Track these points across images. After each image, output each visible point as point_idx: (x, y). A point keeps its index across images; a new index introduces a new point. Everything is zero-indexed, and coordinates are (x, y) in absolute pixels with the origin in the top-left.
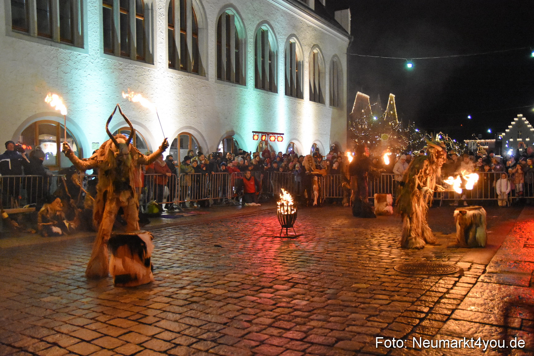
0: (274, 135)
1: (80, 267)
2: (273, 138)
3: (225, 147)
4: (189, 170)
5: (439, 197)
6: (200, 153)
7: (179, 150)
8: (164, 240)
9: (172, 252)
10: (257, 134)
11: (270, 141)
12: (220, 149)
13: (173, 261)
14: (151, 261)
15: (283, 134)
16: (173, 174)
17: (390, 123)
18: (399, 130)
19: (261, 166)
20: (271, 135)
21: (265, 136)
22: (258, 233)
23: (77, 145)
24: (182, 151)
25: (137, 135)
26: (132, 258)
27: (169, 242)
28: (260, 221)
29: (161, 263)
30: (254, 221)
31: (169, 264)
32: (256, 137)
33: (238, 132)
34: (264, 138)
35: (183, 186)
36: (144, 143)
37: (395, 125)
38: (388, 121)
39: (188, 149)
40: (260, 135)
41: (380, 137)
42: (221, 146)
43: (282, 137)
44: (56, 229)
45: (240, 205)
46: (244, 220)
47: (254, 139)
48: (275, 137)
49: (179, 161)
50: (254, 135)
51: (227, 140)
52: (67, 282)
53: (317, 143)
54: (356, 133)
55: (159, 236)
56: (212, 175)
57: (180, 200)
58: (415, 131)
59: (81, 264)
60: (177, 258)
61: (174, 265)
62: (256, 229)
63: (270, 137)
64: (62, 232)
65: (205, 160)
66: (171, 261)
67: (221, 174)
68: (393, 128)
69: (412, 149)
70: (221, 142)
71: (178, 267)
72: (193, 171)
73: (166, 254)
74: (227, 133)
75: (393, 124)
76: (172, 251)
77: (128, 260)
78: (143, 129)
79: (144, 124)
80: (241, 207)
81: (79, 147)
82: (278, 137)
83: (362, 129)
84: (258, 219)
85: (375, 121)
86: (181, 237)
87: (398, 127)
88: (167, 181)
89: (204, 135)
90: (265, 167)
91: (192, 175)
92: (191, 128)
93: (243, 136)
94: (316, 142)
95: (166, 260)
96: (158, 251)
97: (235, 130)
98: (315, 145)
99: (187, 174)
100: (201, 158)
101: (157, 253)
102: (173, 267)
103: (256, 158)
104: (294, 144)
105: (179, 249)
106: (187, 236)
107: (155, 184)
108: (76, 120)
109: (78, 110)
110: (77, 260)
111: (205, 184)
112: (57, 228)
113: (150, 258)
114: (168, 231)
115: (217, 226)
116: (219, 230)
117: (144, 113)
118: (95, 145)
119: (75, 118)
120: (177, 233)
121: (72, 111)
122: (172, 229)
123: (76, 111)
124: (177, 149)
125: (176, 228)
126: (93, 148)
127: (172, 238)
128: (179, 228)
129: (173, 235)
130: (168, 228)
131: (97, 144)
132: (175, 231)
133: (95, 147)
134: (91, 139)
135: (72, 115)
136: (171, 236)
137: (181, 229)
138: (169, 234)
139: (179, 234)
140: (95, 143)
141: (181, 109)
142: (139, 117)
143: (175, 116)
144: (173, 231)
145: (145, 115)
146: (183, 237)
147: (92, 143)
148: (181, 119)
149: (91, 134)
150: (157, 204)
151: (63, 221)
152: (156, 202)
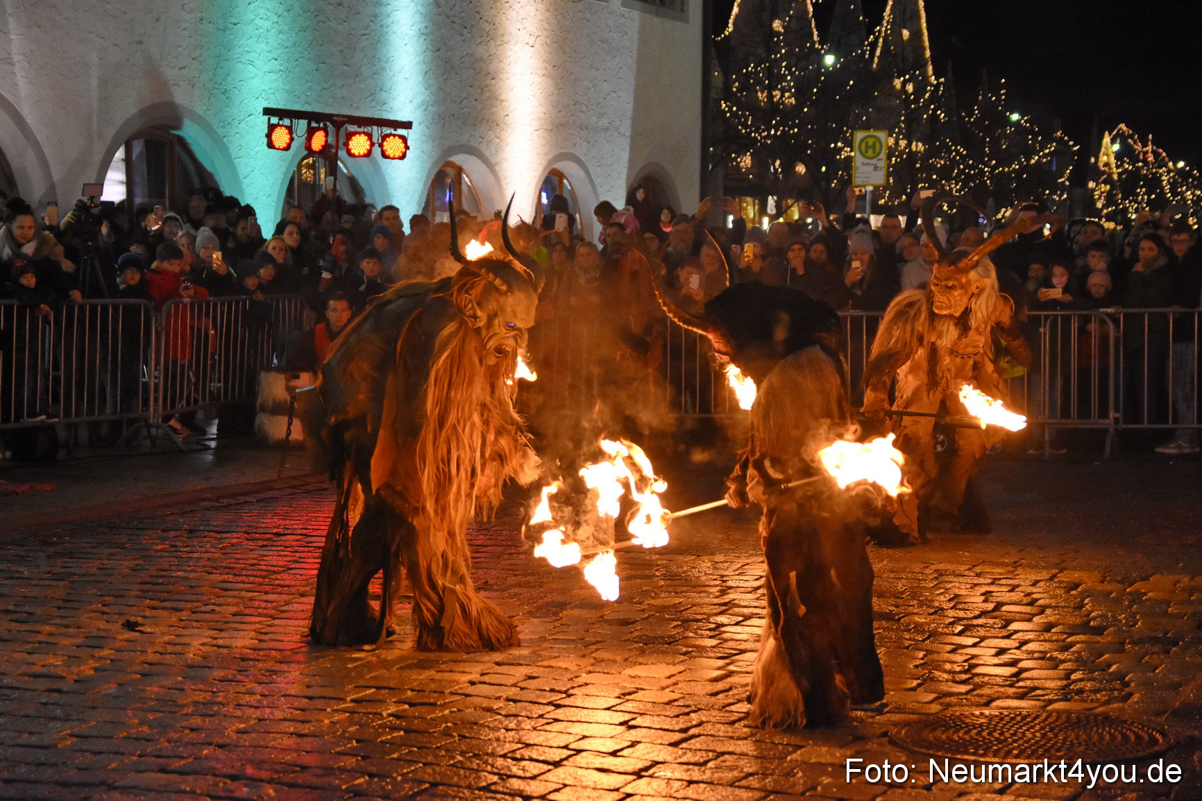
0: (367, 129)
2: (359, 144)
3: (137, 179)
5: (1104, 414)
6: (19, 208)
10: (287, 122)
11: (353, 155)
15: (408, 125)
17: (898, 83)
18: (934, 117)
19: (306, 270)
20: (352, 128)
21: (325, 130)
22: (286, 578)
28: (296, 524)
30: (271, 522)
32: (281, 137)
33: (199, 109)
34: (318, 141)
37: (919, 91)
38: (886, 74)
40: (302, 125)
41: (849, 143)
42: (115, 174)
43: (404, 139)
45: (208, 448)
46: (218, 519)
47: (271, 145)
48: (370, 136)
50: (272, 128)
51: (148, 144)
53: (567, 167)
54: (745, 126)
56: (71, 310)
58: (1008, 122)
62: (274, 558)
63: (350, 136)
67: (116, 308)
68: (908, 107)
69: (990, 201)
70: (120, 154)
74: (142, 113)
75: (910, 88)
80: (209, 457)
82: (384, 137)
83: (774, 108)
84: (286, 516)
85: (828, 74)
87: (932, 100)
89: (31, 120)
90: (325, 275)
93: (220, 131)
94: (559, 166)
97: (180, 98)
98: (555, 179)
103: (285, 235)
104: (460, 171)
115: (90, 550)
116: (101, 569)
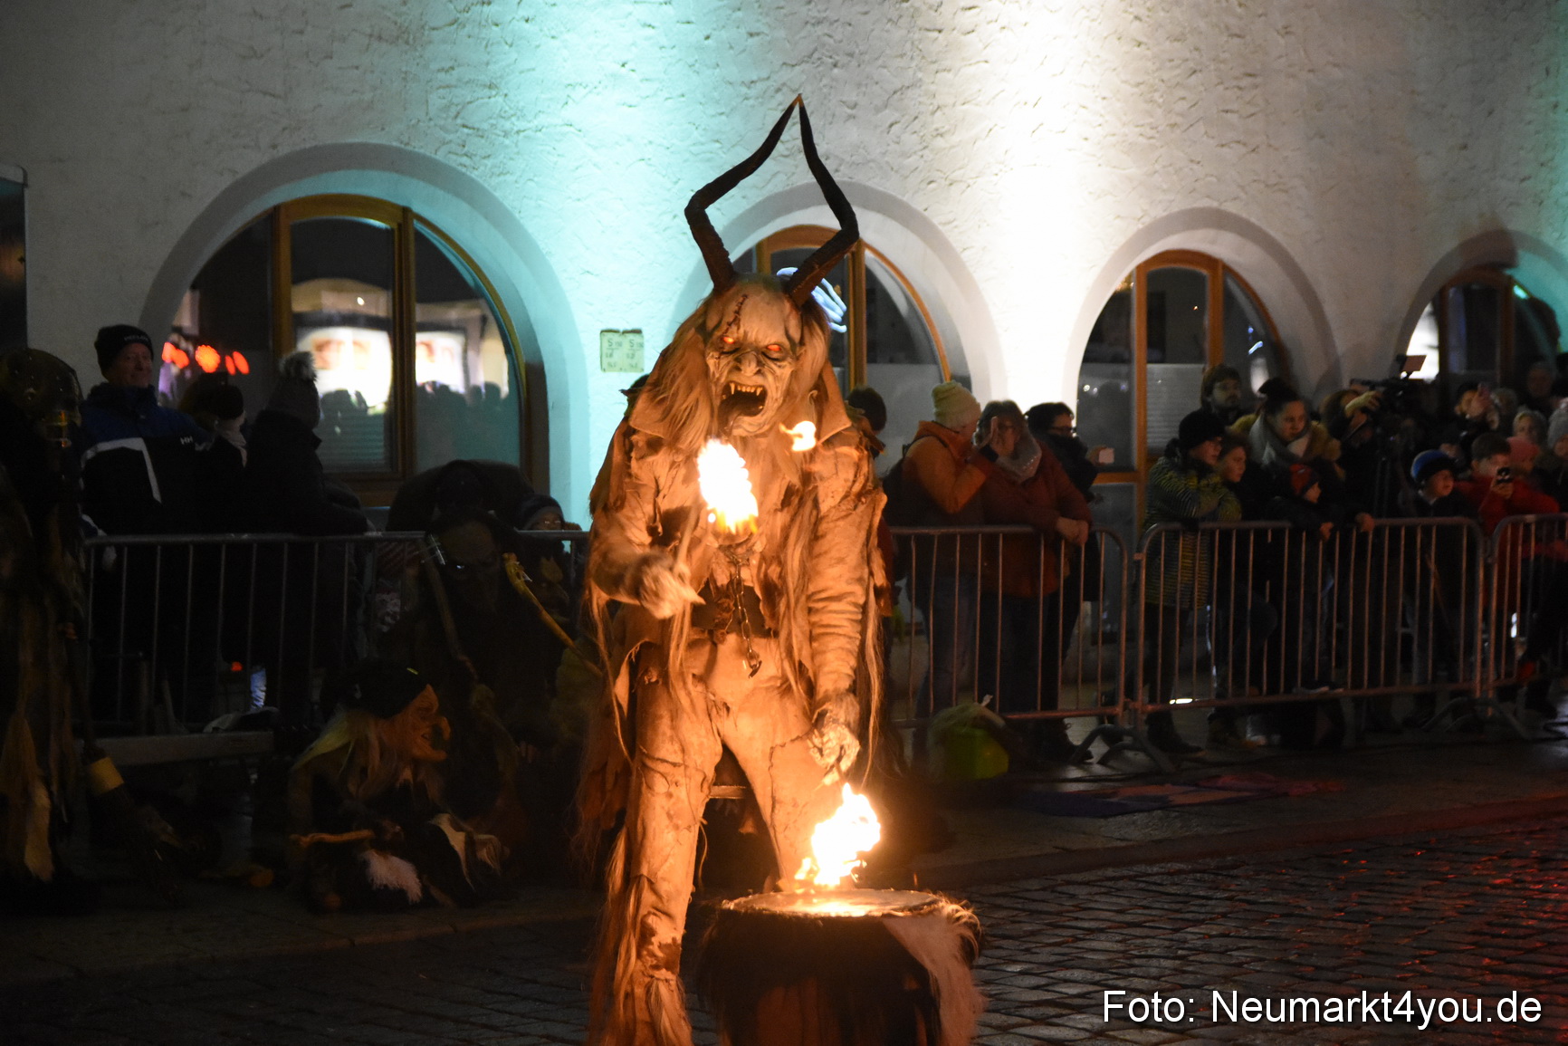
3: (1453, 341)
4: (1208, 503)
6: (1279, 390)
7: (1143, 372)
8: (1045, 956)
12: (1418, 361)
16: (1103, 529)
23: (509, 350)
24: (1155, 368)
25: (871, 277)
35: (1169, 611)
36: (915, 329)
39: (1199, 358)
42: (1423, 341)
44: (390, 870)
49: (1143, 439)
51: (1467, 293)
55: (1009, 928)
56: (1362, 538)
57: (1152, 700)
64: (424, 889)
65: (1315, 437)
67: (1427, 531)
70: (1428, 309)
72: (1233, 508)
74: (1466, 246)
78: (912, 239)
79: (918, 204)
81: (523, 359)
86: (1156, 946)
88: (1064, 570)
89: (1306, 268)
91: (1226, 535)
92: (1218, 220)
96: (1005, 1030)
97: (1519, 225)
99: (1191, 525)
100: (1280, 422)
106: (1192, 935)
107: (989, 595)
108: (506, 193)
109: (520, 125)
111: (1311, 597)
112: (396, 861)
114: (1068, 903)
115: (1395, 881)
116: (1415, 909)
117: (915, 132)
118: (620, 344)
119: (502, 178)
120: (1128, 918)
121: (480, 133)
122: (1095, 889)
123: (506, 134)
124: (1126, 361)
125: (1122, 878)
126: (605, 361)
127: (1094, 950)
128: (1141, 885)
129: (1101, 930)
130: (1068, 883)
131: (631, 336)
132: (1114, 900)
133: (620, 356)
134: (591, 305)
135: (486, 161)
136: (1091, 931)
137: (1154, 888)
138: (1077, 919)
139: (1139, 925)
140: (616, 331)
141: (1156, 96)
142: (886, 159)
143: (1115, 146)
144: (1104, 899)
145: (925, 148)
146: (1167, 943)
147: (602, 332)
148: (1157, 167)
149: (597, 275)
150: (1000, 722)
151: (433, 822)
152: (990, 706)
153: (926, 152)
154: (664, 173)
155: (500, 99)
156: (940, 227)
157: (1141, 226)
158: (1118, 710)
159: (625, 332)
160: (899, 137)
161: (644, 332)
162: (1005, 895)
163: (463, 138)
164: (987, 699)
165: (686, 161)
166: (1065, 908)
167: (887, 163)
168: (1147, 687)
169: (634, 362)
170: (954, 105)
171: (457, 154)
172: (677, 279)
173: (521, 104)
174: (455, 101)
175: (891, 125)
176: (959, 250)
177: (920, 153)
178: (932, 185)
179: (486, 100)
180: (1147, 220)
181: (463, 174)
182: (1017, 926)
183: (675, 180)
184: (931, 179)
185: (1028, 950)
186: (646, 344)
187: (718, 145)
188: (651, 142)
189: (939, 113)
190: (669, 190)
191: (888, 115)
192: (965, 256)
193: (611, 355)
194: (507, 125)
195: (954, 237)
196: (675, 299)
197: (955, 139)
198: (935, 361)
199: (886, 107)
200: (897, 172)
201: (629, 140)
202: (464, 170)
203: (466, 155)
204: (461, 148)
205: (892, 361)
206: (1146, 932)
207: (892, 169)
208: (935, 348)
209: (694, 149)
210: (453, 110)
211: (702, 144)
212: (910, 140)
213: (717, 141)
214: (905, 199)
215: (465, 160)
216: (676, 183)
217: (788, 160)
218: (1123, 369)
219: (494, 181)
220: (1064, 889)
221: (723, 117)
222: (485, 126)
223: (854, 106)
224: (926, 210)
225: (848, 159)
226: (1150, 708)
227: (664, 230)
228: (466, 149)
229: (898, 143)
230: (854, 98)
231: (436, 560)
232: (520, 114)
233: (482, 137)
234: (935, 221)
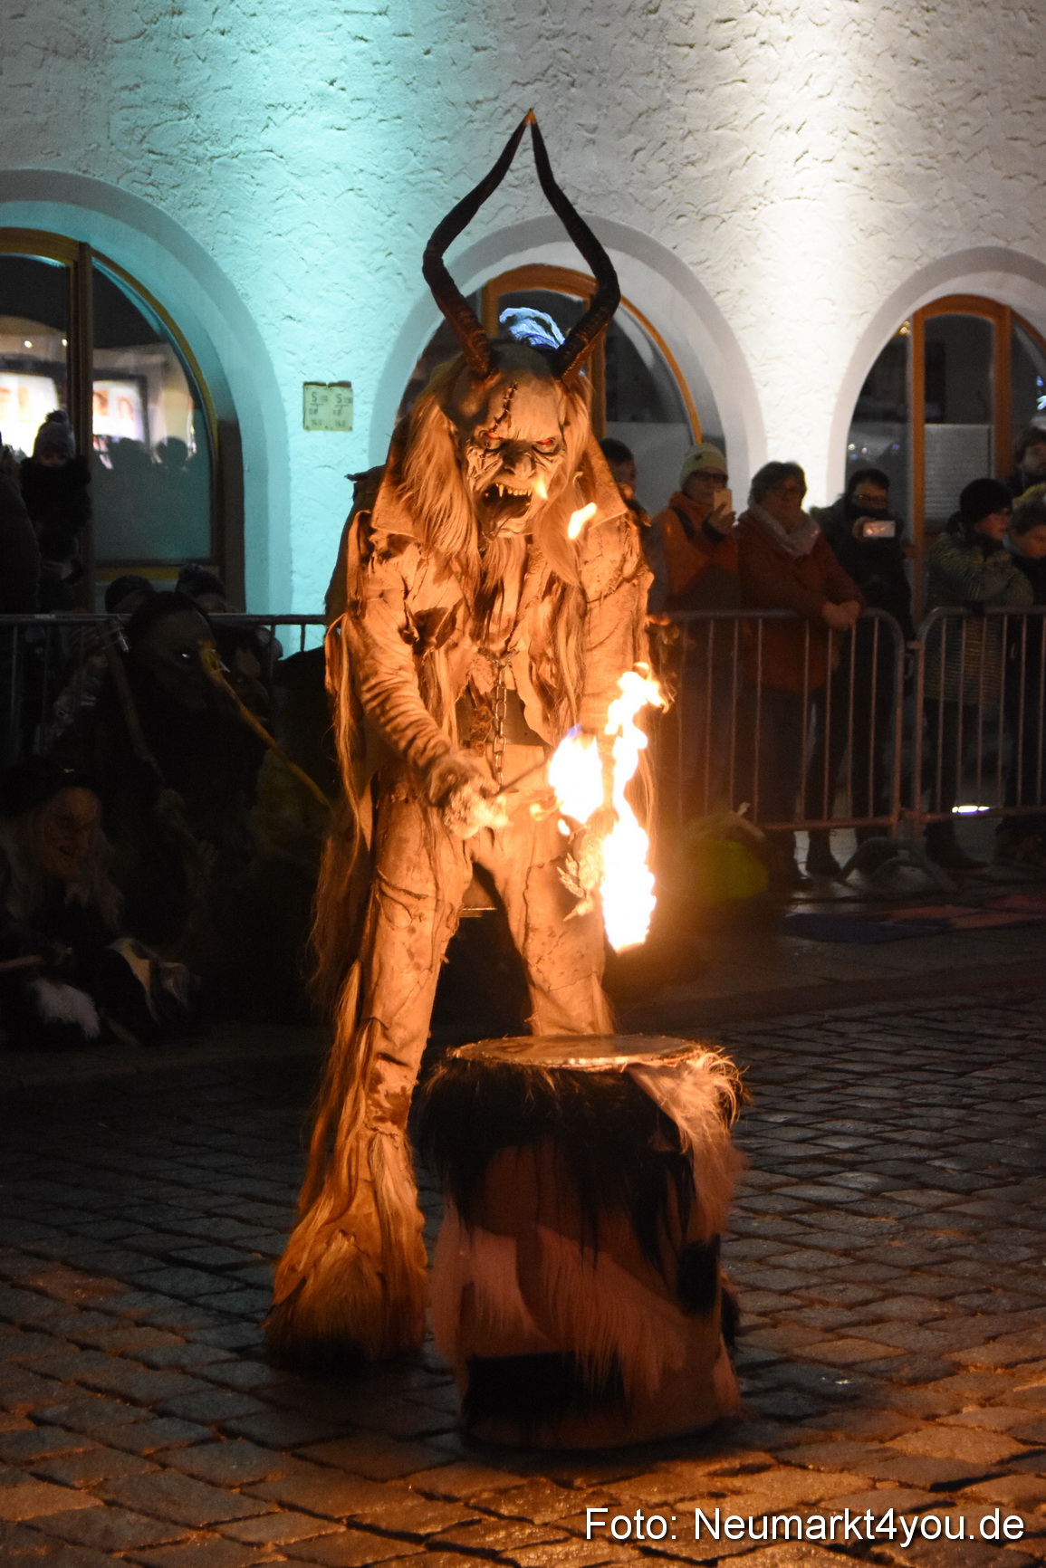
1: (223, 1285)
4: (994, 584)
7: (921, 434)
8: (811, 1104)
9: (874, 1206)
13: (882, 1272)
14: (725, 1270)
16: (877, 613)
23: (200, 404)
24: (932, 428)
26: (591, 1238)
27: (849, 1125)
29: (792, 1281)
31: (855, 1293)
35: (951, 707)
36: (662, 381)
39: (985, 418)
44: (63, 1002)
49: (920, 509)
52: (143, 1383)
57: (932, 810)
59: (230, 1256)
60: (911, 1257)
61: (893, 1307)
64: (103, 1023)
66: (864, 1272)
71: (922, 1324)
73: (830, 1219)
76: (875, 1194)
77: (560, 1250)
78: (658, 279)
79: (666, 240)
86: (938, 1092)
88: (832, 660)
91: (1015, 620)
92: (1006, 261)
95: (831, 1261)
96: (768, 1190)
99: (976, 609)
101: (759, 1203)
102: (879, 1320)
105: (923, 1186)
106: (979, 1080)
108: (199, 227)
109: (215, 150)
110: (203, 1226)
112: (69, 990)
113: (716, 1240)
114: (837, 1042)
117: (662, 160)
118: (325, 399)
119: (192, 210)
120: (906, 1061)
121: (168, 159)
122: (869, 1027)
123: (198, 161)
124: (903, 419)
125: (896, 1014)
126: (309, 418)
127: (868, 1098)
128: (919, 1022)
129: (875, 1075)
130: (836, 1019)
131: (338, 390)
132: (890, 1039)
133: (325, 412)
134: (293, 354)
135: (175, 191)
136: (863, 1075)
137: (934, 1025)
138: (846, 1061)
139: (918, 1068)
140: (323, 385)
141: (936, 120)
142: (630, 190)
143: (888, 177)
144: (877, 1038)
145: (674, 177)
146: (949, 1090)
147: (306, 384)
148: (937, 201)
149: (300, 321)
150: (759, 834)
151: (111, 947)
152: (747, 815)
153: (675, 182)
154: (376, 205)
155: (192, 121)
156: (691, 268)
157: (918, 268)
158: (893, 819)
159: (332, 385)
160: (644, 165)
161: (354, 386)
162: (764, 1033)
163: (150, 164)
164: (743, 808)
165: (401, 192)
166: (832, 1049)
167: (631, 194)
168: (928, 792)
169: (341, 419)
170: (707, 129)
171: (140, 183)
172: (392, 325)
173: (216, 126)
174: (140, 122)
175: (636, 152)
176: (712, 294)
177: (669, 184)
178: (682, 220)
179: (177, 122)
180: (925, 261)
181: (150, 206)
182: (781, 1069)
183: (388, 213)
184: (680, 213)
185: (792, 1098)
186: (356, 400)
187: (438, 174)
188: (361, 171)
189: (690, 139)
190: (382, 224)
191: (633, 141)
192: (719, 300)
193: (316, 411)
194: (200, 150)
195: (706, 279)
196: (389, 348)
197: (708, 168)
198: (685, 421)
199: (630, 131)
200: (642, 204)
201: (337, 167)
202: (150, 200)
203: (152, 184)
204: (147, 176)
205: (634, 419)
206: (926, 1076)
207: (636, 201)
208: (685, 404)
209: (412, 178)
210: (139, 133)
211: (422, 172)
212: (657, 169)
213: (438, 169)
214: (651, 236)
215: (151, 190)
216: (389, 216)
217: (517, 191)
218: (896, 427)
219: (185, 213)
220: (831, 1026)
221: (445, 142)
222: (175, 151)
223: (594, 130)
224: (675, 248)
225: (585, 188)
226: (929, 817)
227: (377, 271)
228: (152, 177)
229: (643, 172)
230: (594, 122)
231: (119, 647)
232: (215, 138)
233: (171, 164)
234: (685, 260)
